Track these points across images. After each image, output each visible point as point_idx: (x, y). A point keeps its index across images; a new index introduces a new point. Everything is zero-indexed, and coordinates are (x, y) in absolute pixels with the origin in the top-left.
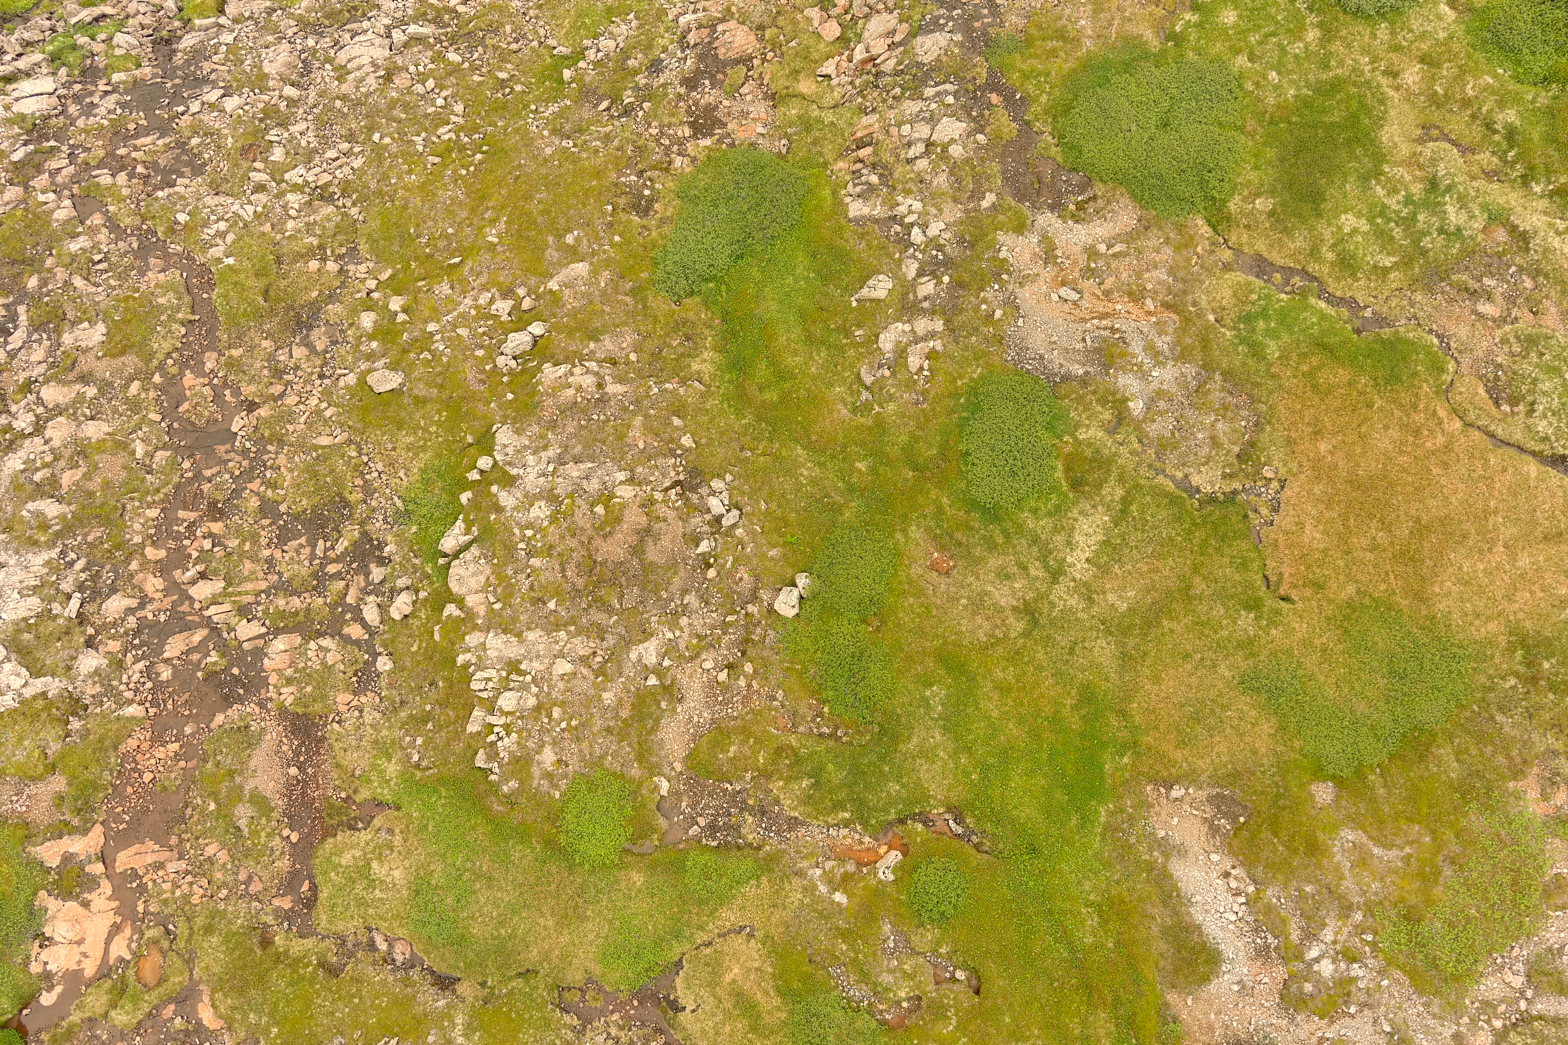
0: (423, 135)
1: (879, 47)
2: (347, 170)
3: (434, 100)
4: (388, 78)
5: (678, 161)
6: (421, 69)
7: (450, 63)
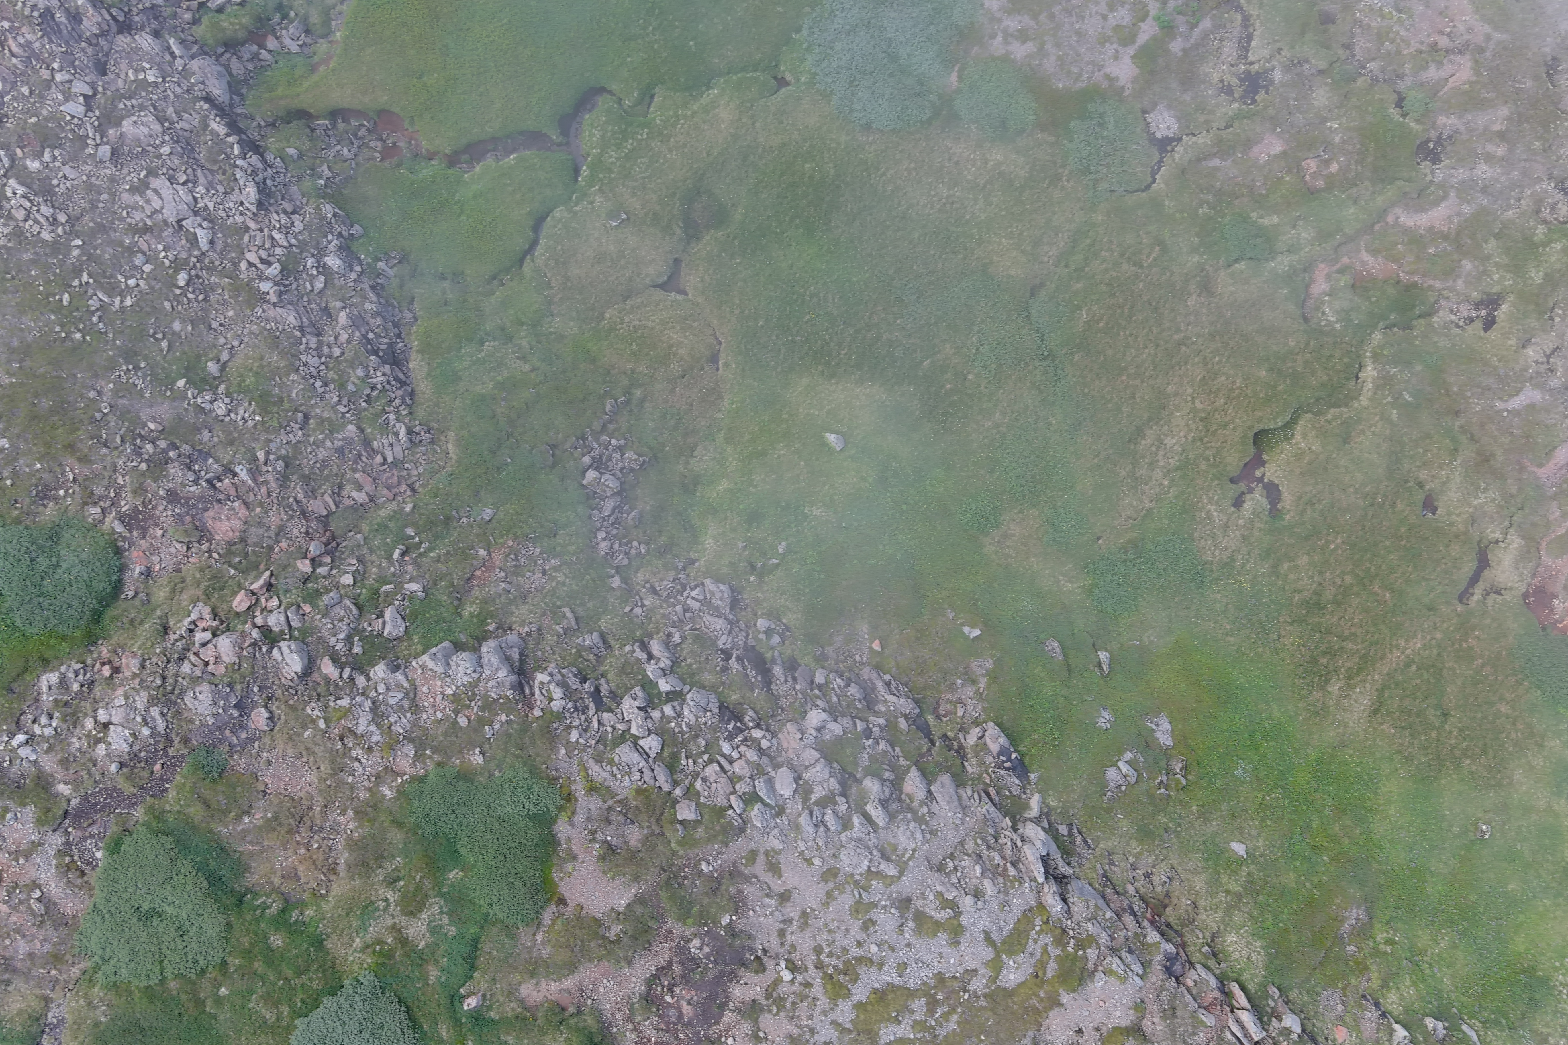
0: (91, 281)
1: (208, 654)
2: (36, 228)
3: (132, 277)
4: (146, 230)
5: (95, 511)
6: (163, 254)
7: (174, 277)
